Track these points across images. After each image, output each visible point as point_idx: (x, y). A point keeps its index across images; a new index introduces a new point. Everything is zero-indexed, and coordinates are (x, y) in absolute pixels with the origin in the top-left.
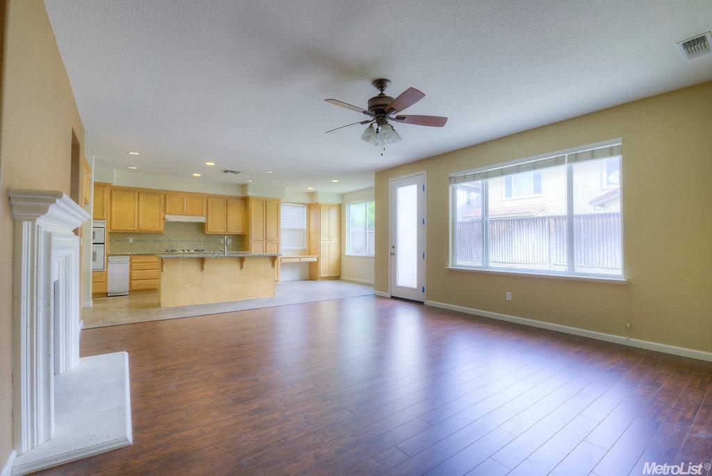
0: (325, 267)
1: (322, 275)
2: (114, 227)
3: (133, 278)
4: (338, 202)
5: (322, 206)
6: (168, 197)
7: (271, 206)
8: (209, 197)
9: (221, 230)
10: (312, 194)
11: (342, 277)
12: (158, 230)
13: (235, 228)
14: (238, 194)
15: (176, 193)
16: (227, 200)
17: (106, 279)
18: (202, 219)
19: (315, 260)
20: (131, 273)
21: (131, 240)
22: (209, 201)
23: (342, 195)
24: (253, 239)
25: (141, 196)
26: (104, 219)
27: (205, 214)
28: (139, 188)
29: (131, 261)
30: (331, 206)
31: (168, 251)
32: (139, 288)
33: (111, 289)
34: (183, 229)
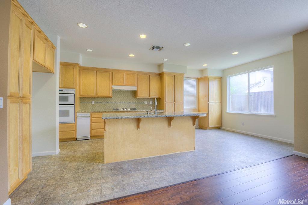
0: (212, 121)
1: (210, 126)
2: (82, 94)
3: (92, 128)
4: (220, 75)
5: (209, 79)
6: (114, 73)
7: (178, 79)
8: (139, 73)
9: (146, 95)
10: (202, 71)
11: (223, 128)
12: (109, 96)
13: (154, 94)
14: (156, 71)
15: (119, 71)
16: (149, 76)
17: (76, 129)
18: (134, 88)
19: (205, 115)
20: (91, 125)
21: (93, 102)
22: (139, 76)
23: (223, 71)
24: (166, 101)
25: (98, 73)
26: (74, 88)
27: (136, 85)
28: (97, 68)
29: (91, 116)
30: (215, 78)
31: (114, 109)
32: (96, 134)
33: (79, 135)
34: (123, 95)
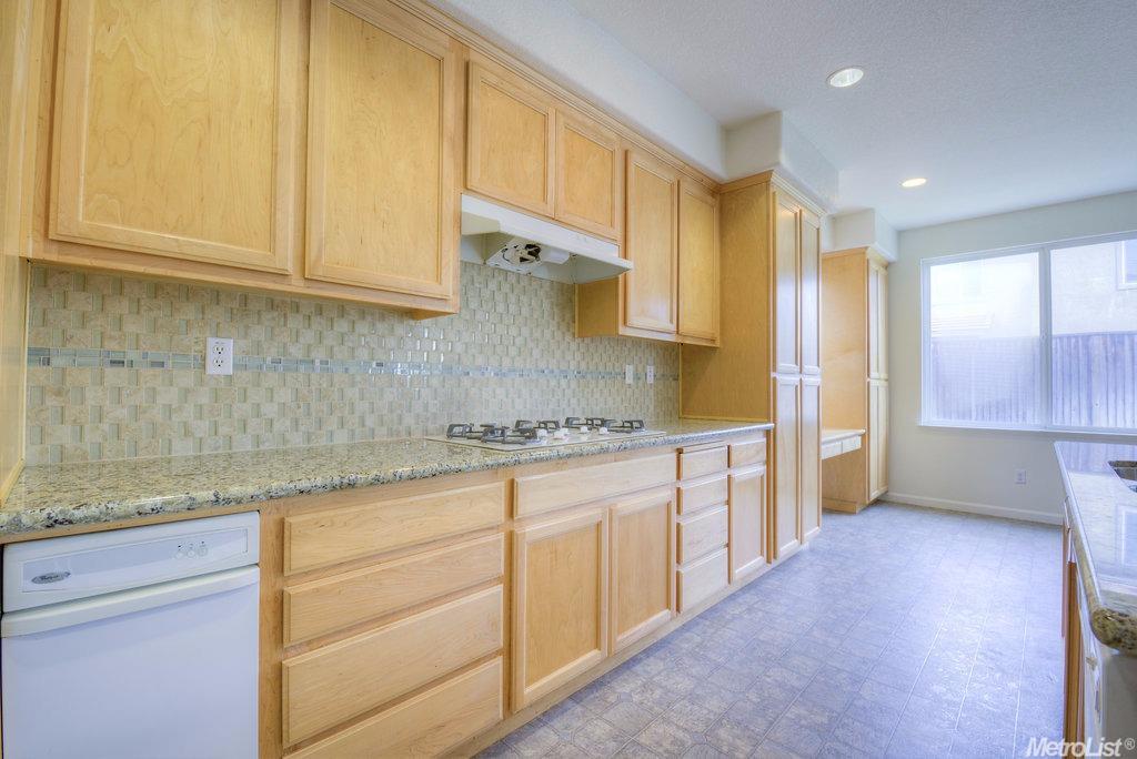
0: (875, 466)
1: (872, 495)
2: (80, 217)
5: (870, 264)
7: (808, 236)
12: (431, 291)
22: (631, 169)
23: (899, 235)
24: (779, 366)
27: (618, 232)
34: (501, 308)
